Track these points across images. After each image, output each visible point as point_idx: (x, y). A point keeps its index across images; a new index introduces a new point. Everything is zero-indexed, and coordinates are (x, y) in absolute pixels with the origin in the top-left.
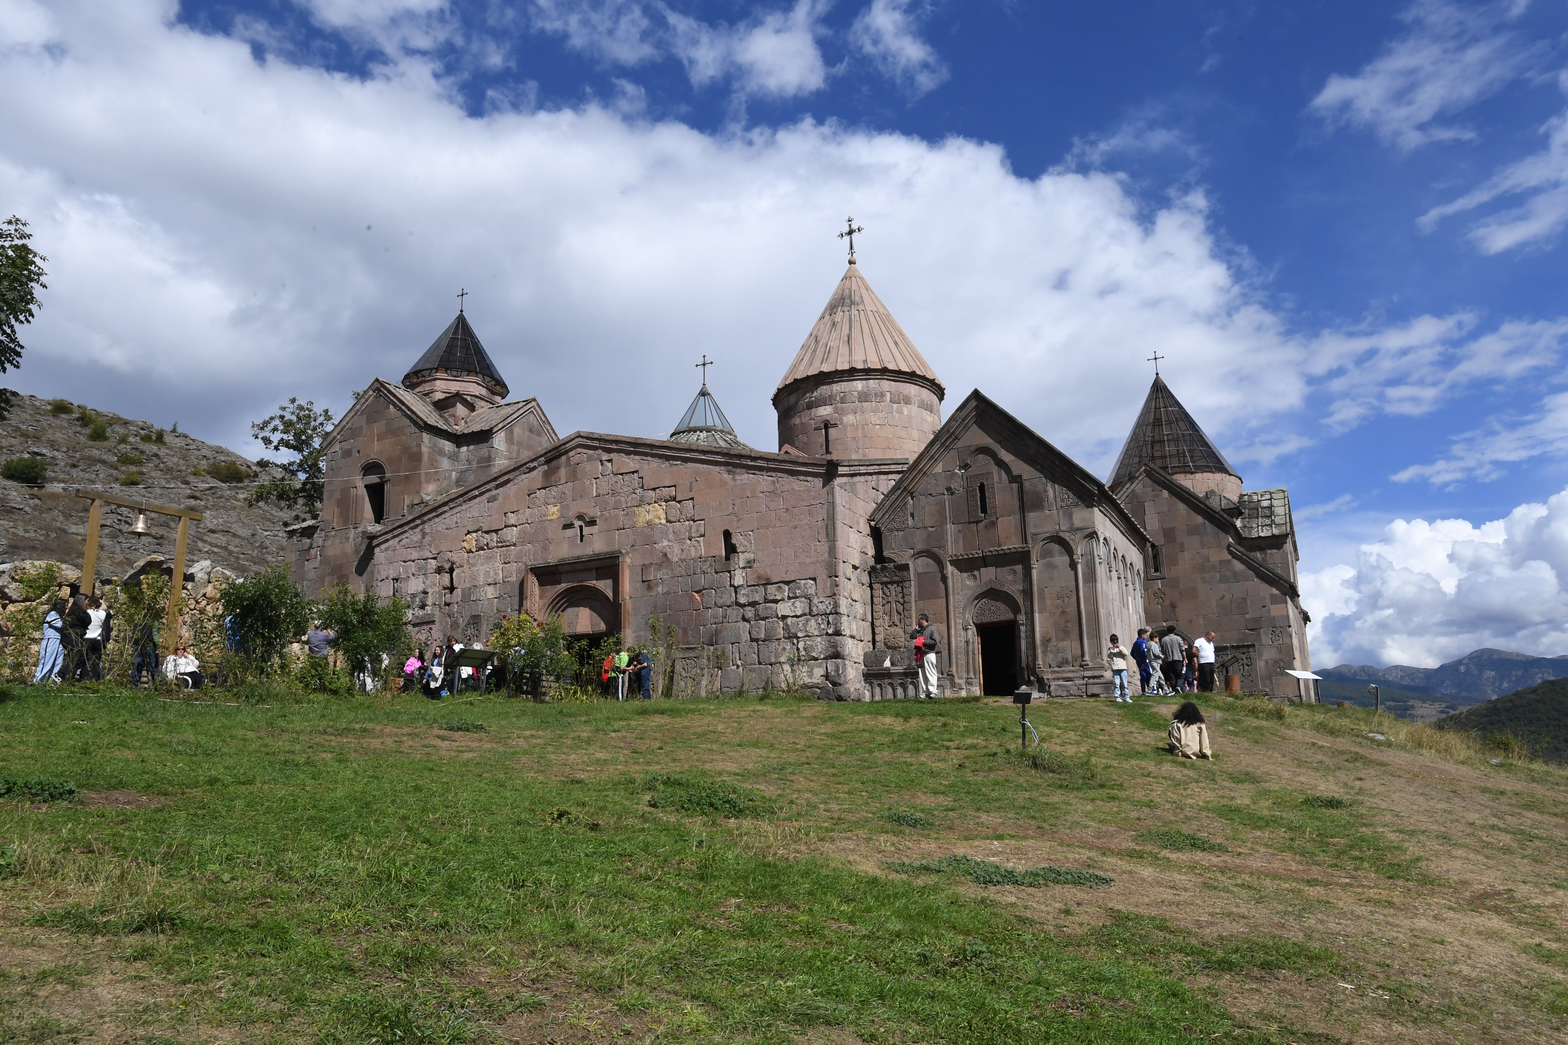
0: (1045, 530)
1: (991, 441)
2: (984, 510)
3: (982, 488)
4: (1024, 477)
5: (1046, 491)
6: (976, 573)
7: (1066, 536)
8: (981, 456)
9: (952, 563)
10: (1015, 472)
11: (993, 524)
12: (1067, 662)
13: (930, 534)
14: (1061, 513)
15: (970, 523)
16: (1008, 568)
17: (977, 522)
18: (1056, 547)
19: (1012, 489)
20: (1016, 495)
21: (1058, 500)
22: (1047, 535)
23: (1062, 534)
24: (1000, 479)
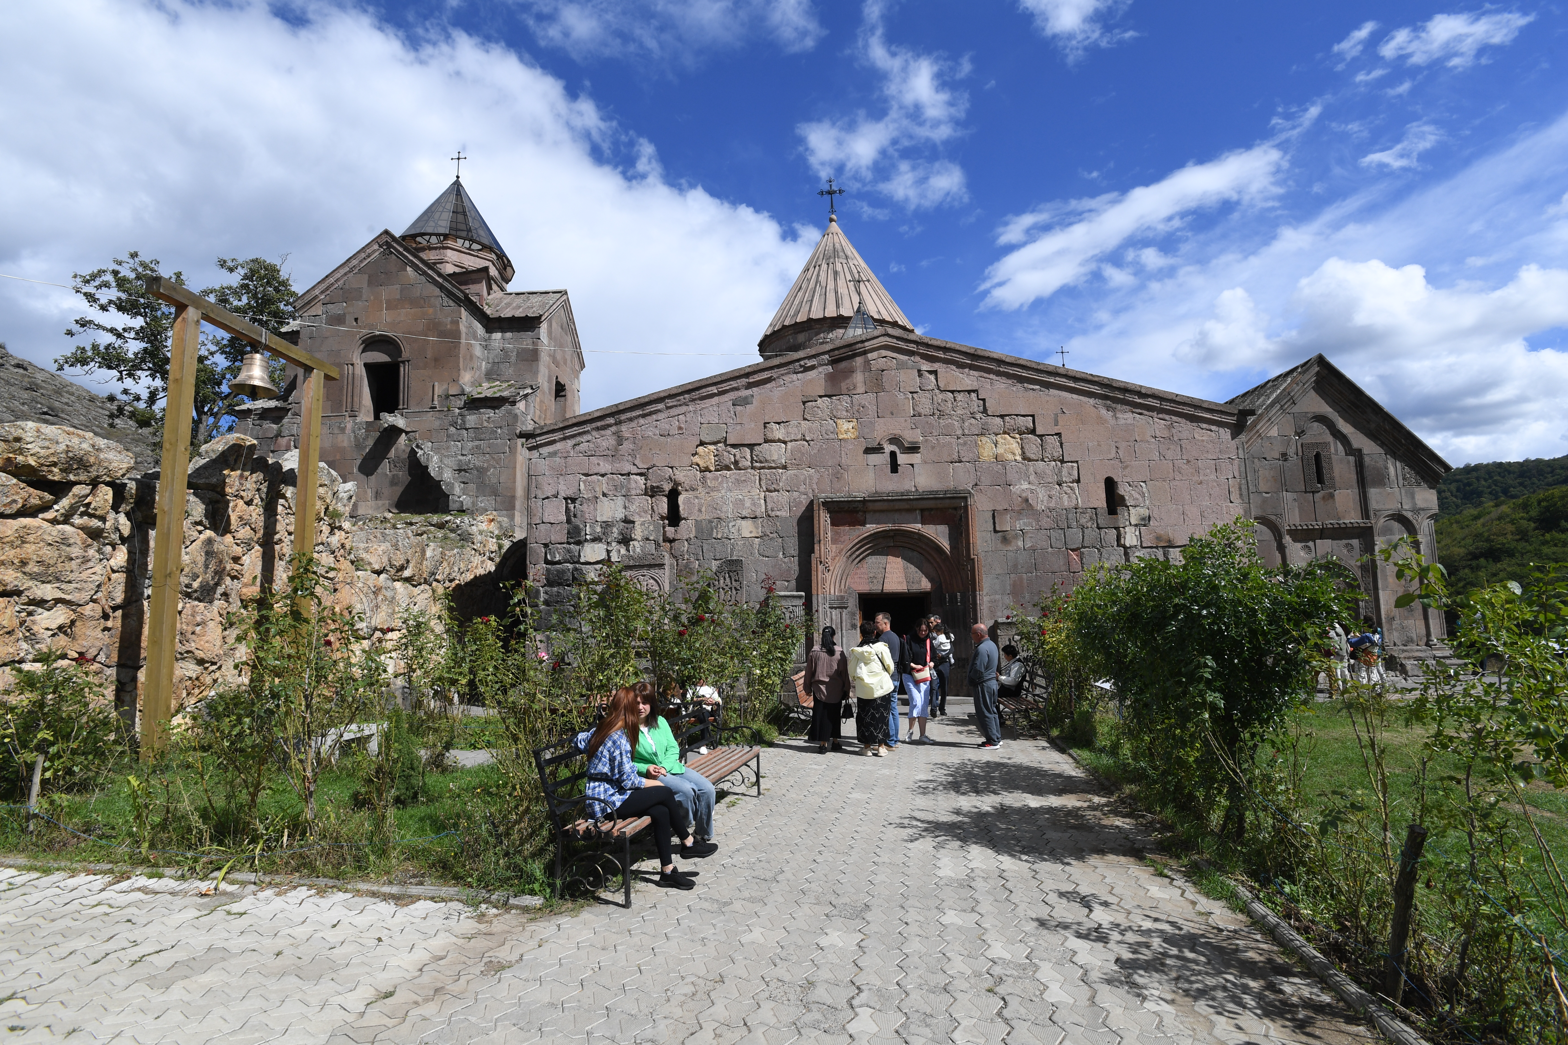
0: (1387, 507)
1: (1330, 410)
2: (1320, 480)
3: (1318, 456)
4: (1365, 451)
5: (1387, 468)
6: (1311, 544)
7: (1409, 515)
8: (1316, 424)
9: (1290, 532)
10: (1356, 445)
11: (1332, 496)
12: (1412, 641)
13: (1265, 500)
14: (1403, 491)
15: (1306, 492)
16: (1345, 542)
17: (1313, 492)
18: (1396, 525)
19: (1349, 462)
20: (1353, 469)
21: (1400, 478)
22: (1390, 512)
23: (1404, 513)
24: (1336, 450)
